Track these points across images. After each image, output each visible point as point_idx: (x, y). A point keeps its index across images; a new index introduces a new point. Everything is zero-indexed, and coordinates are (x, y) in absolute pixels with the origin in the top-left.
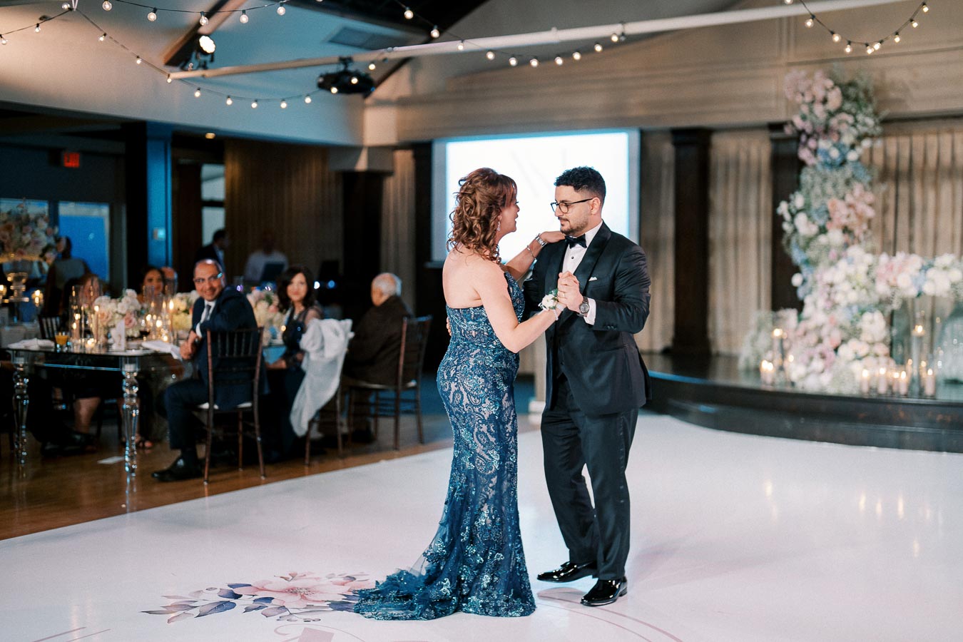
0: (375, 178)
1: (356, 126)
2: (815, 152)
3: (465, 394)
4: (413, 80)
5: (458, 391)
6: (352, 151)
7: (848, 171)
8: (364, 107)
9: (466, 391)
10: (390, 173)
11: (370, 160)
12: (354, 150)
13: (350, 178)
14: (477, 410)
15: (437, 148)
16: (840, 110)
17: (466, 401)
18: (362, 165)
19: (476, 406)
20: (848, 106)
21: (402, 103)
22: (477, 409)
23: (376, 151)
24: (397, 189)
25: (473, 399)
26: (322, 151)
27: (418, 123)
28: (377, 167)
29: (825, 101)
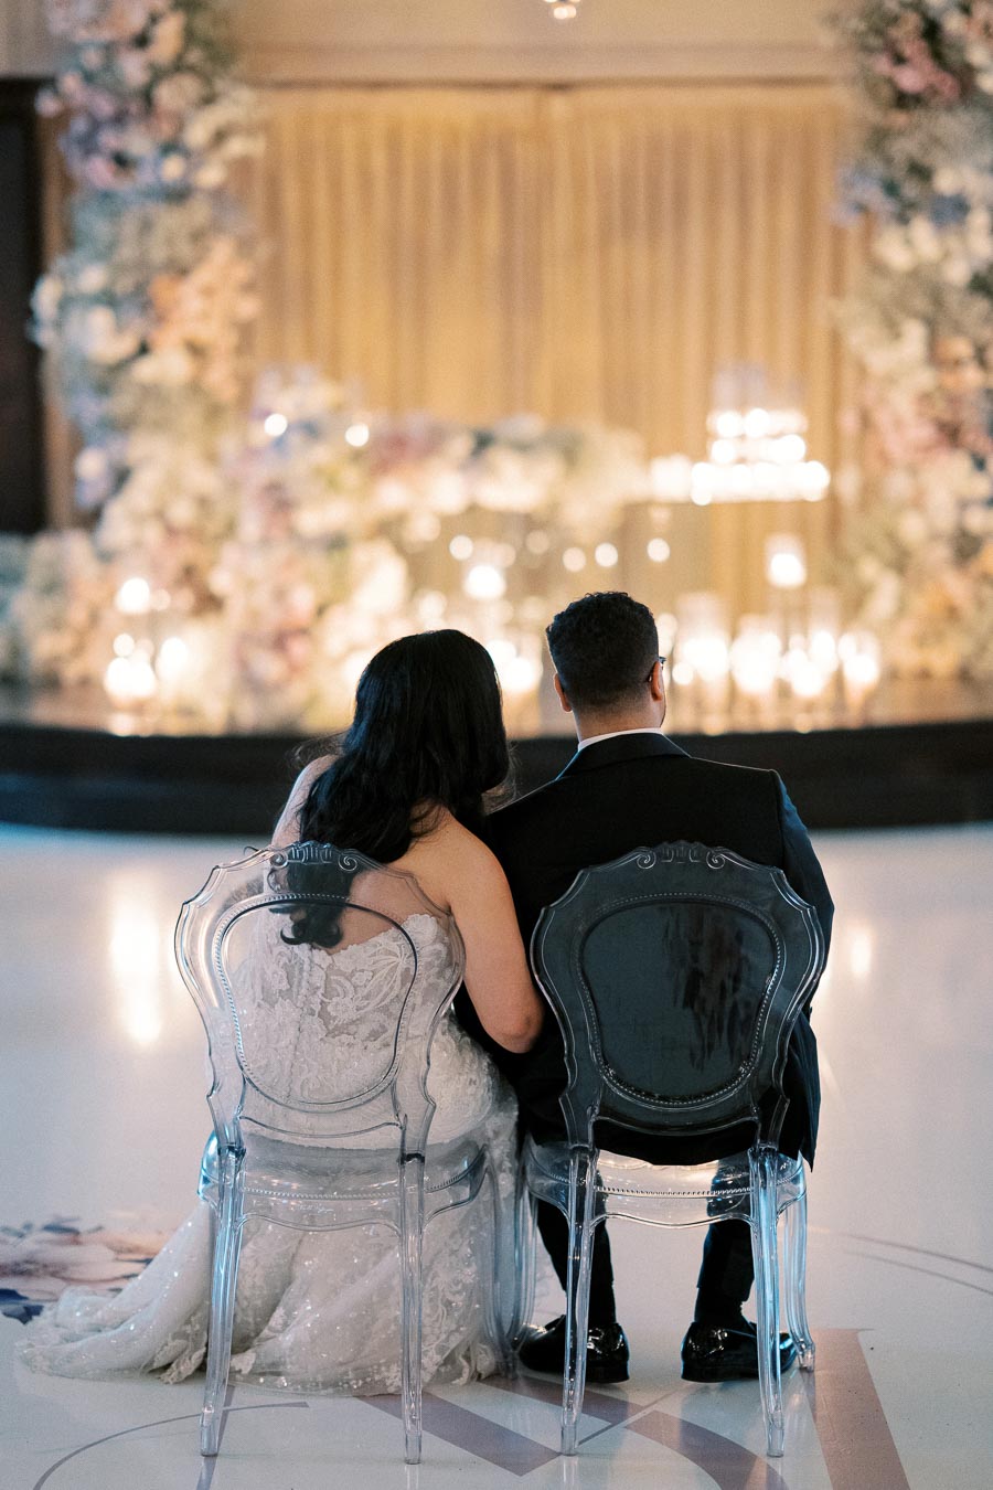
2: (121, 161)
7: (199, 211)
16: (178, 66)
20: (195, 56)
29: (142, 41)
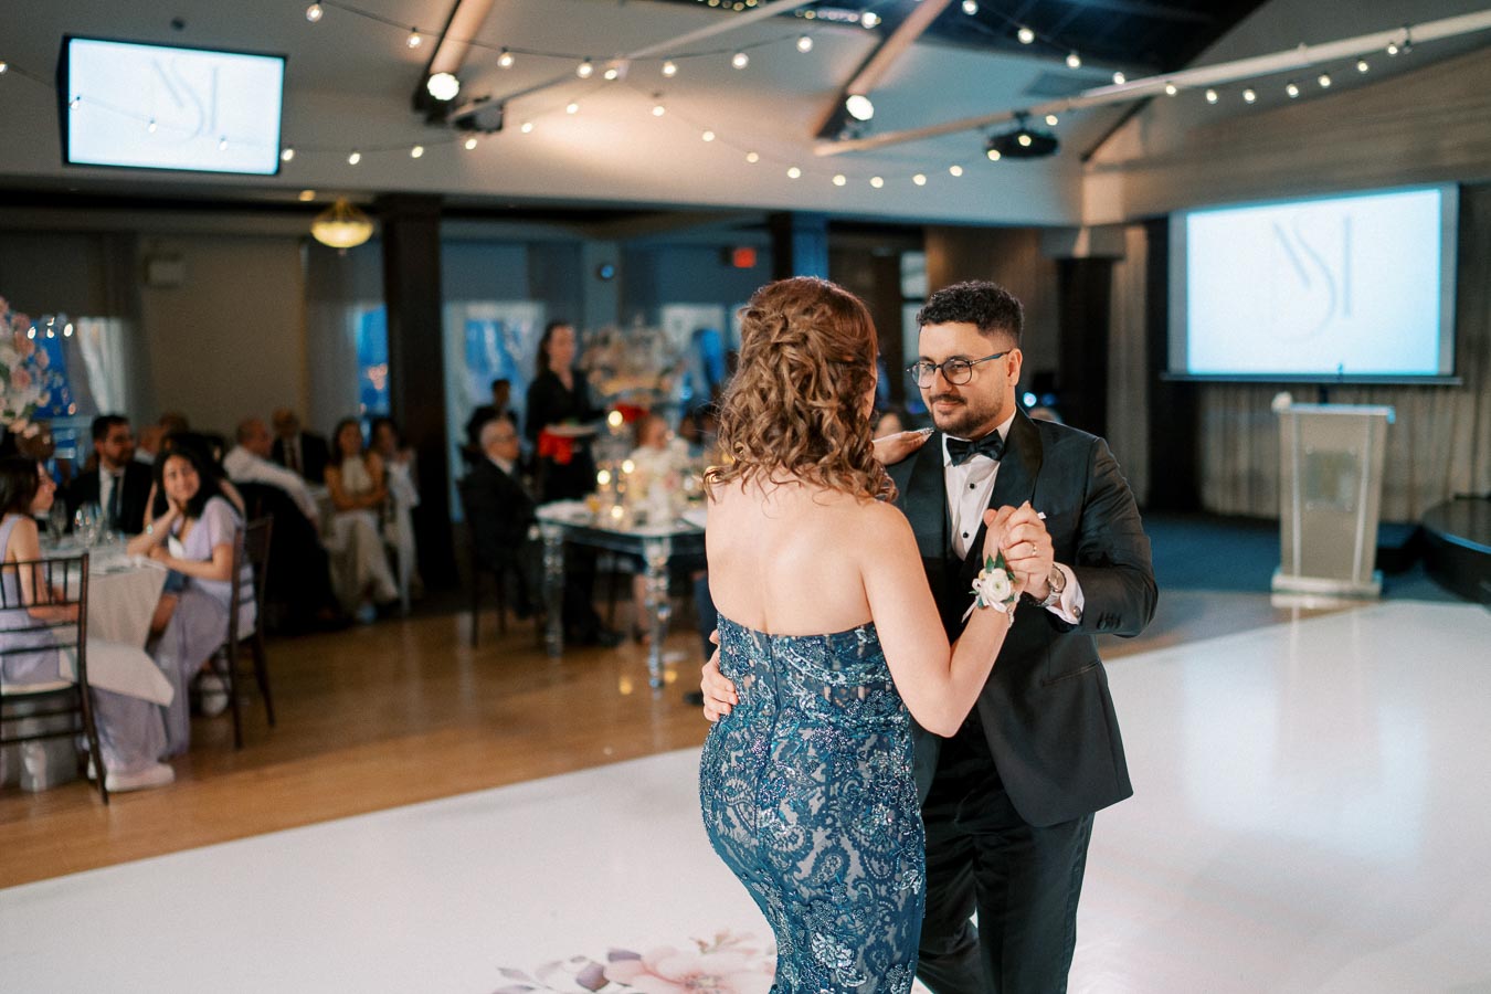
0: (1100, 267)
1: (1074, 200)
3: (854, 855)
4: (1144, 136)
5: (837, 849)
6: (1069, 231)
8: (1081, 175)
9: (856, 845)
10: (1120, 258)
11: (1093, 241)
12: (1070, 231)
13: (1068, 266)
14: (883, 891)
15: (1174, 223)
17: (856, 869)
18: (1081, 248)
19: (882, 882)
21: (1129, 167)
22: (884, 888)
23: (1099, 230)
24: (1128, 279)
25: (875, 864)
26: (1036, 233)
27: (1149, 192)
28: (1102, 250)
